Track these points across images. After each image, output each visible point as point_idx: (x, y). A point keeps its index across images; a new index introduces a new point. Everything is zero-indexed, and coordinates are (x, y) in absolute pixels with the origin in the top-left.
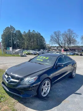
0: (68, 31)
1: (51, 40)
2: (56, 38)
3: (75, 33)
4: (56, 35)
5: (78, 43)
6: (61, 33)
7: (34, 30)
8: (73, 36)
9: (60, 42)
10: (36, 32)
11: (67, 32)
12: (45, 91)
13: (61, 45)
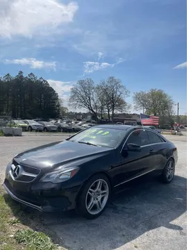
0: (108, 82)
1: (72, 97)
2: (83, 94)
3: (122, 86)
4: (84, 88)
5: (129, 107)
6: (95, 85)
7: (31, 74)
8: (118, 93)
9: (92, 103)
10: (38, 79)
11: (106, 83)
12: (96, 202)
13: (95, 111)
